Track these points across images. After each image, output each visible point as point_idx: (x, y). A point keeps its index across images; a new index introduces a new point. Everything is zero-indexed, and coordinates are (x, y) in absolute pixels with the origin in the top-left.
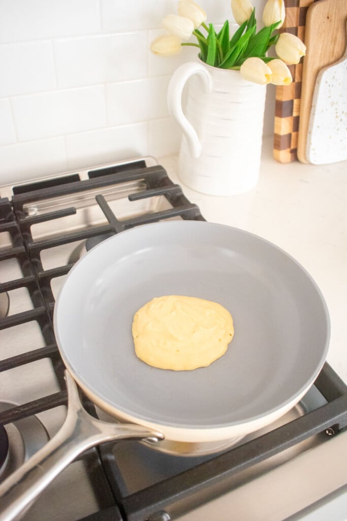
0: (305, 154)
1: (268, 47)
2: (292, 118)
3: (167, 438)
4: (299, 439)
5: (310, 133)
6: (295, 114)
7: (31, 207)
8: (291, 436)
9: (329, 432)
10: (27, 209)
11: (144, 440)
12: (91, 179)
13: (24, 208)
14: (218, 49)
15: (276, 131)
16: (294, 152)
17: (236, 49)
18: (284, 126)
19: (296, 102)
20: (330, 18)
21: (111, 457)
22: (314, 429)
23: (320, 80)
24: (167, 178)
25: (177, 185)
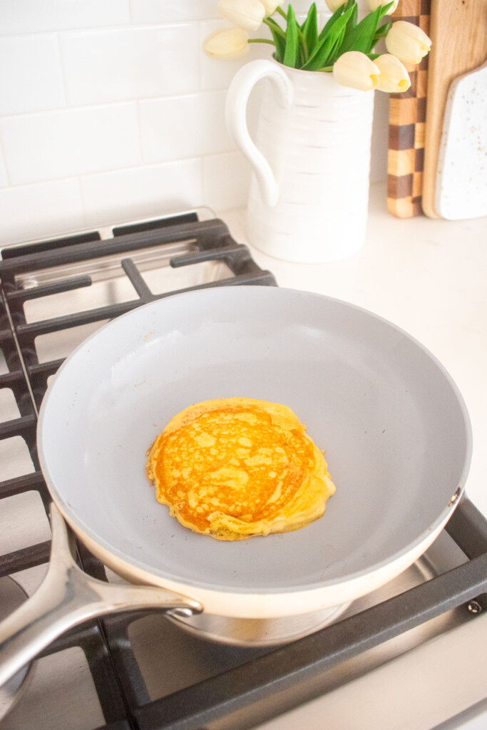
0: (433, 204)
1: (374, 42)
2: (414, 151)
3: (207, 610)
4: (424, 615)
5: (440, 172)
6: (418, 145)
7: (28, 279)
8: (412, 612)
9: (473, 608)
10: (21, 282)
11: (169, 612)
12: (117, 238)
13: (16, 280)
14: (300, 44)
15: (391, 171)
16: (418, 202)
17: (327, 41)
18: (402, 163)
19: (418, 127)
20: (466, 4)
21: (124, 644)
22: (449, 600)
23: (454, 93)
24: (229, 237)
25: (242, 246)
